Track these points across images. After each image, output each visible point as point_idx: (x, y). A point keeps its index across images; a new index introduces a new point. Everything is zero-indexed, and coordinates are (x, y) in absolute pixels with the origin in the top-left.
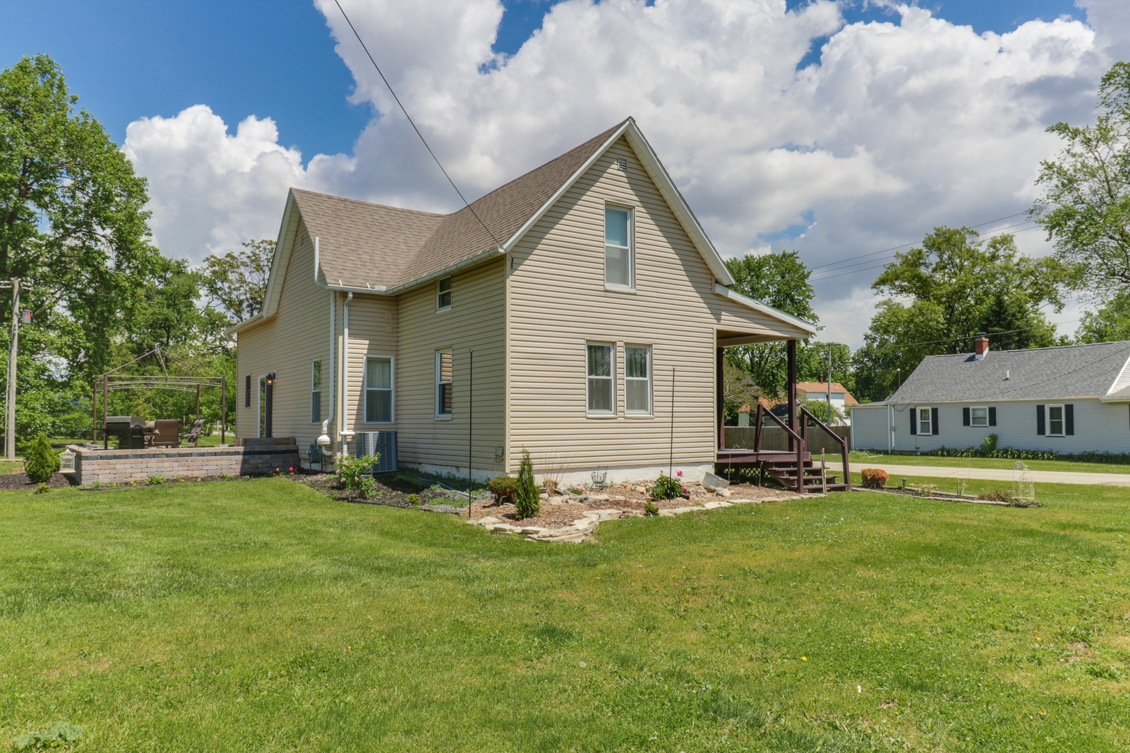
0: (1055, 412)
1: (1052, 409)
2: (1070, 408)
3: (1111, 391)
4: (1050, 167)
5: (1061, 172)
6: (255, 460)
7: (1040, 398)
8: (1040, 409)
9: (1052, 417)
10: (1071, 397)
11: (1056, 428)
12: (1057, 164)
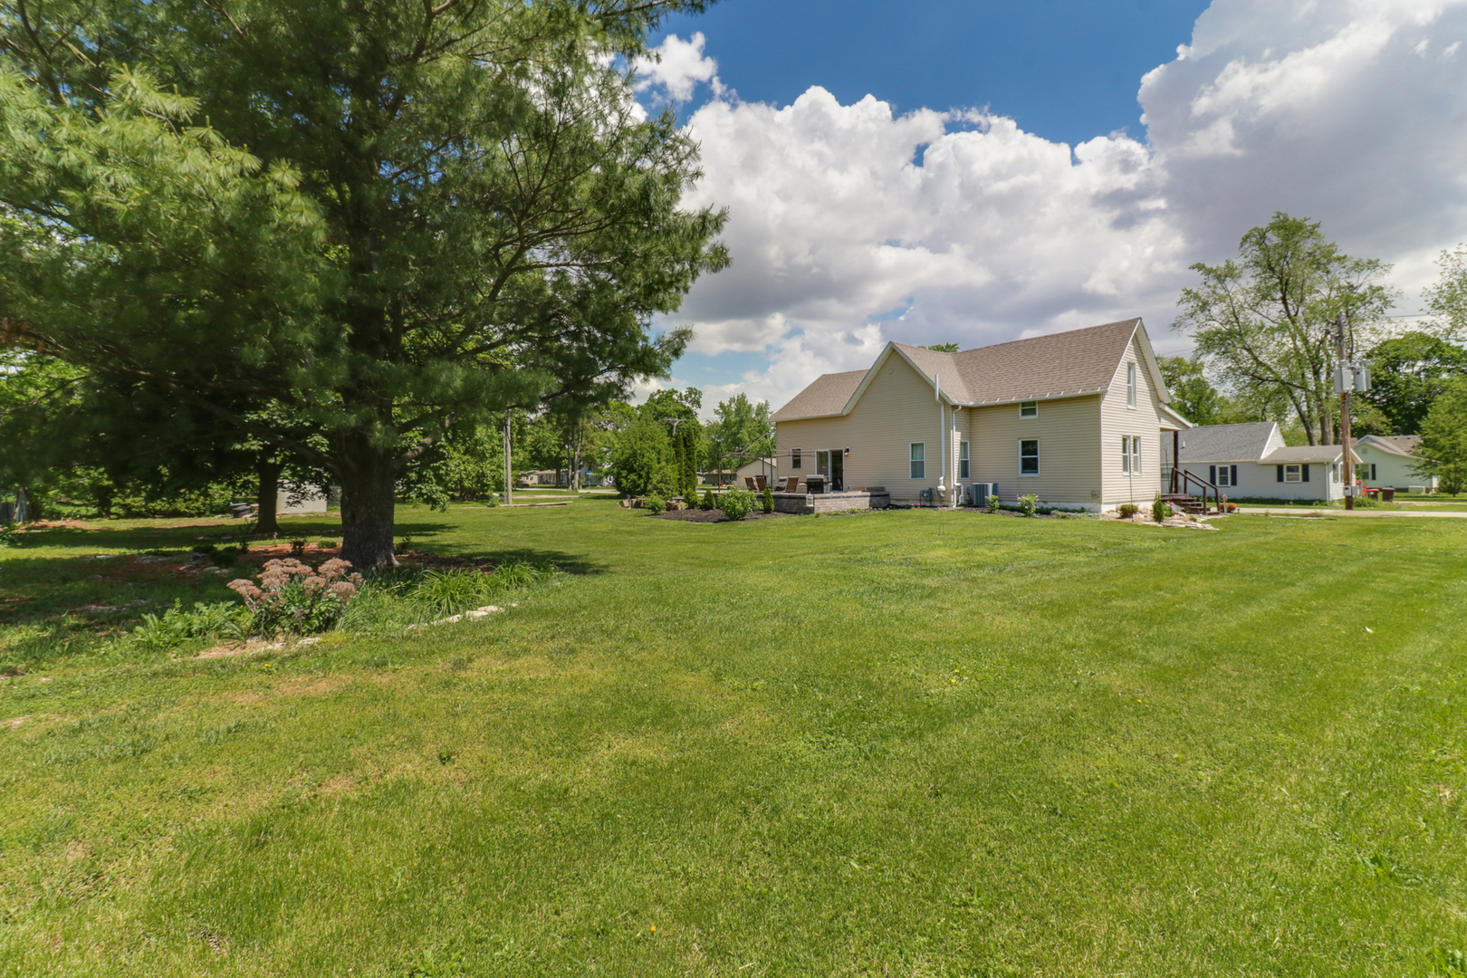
0: (1223, 471)
1: (1221, 469)
2: (1234, 468)
3: (1263, 457)
4: (1188, 293)
5: (1196, 296)
6: (875, 500)
7: (1212, 461)
8: (1213, 469)
9: (1221, 473)
10: (1234, 461)
11: (1224, 481)
12: (1194, 291)
